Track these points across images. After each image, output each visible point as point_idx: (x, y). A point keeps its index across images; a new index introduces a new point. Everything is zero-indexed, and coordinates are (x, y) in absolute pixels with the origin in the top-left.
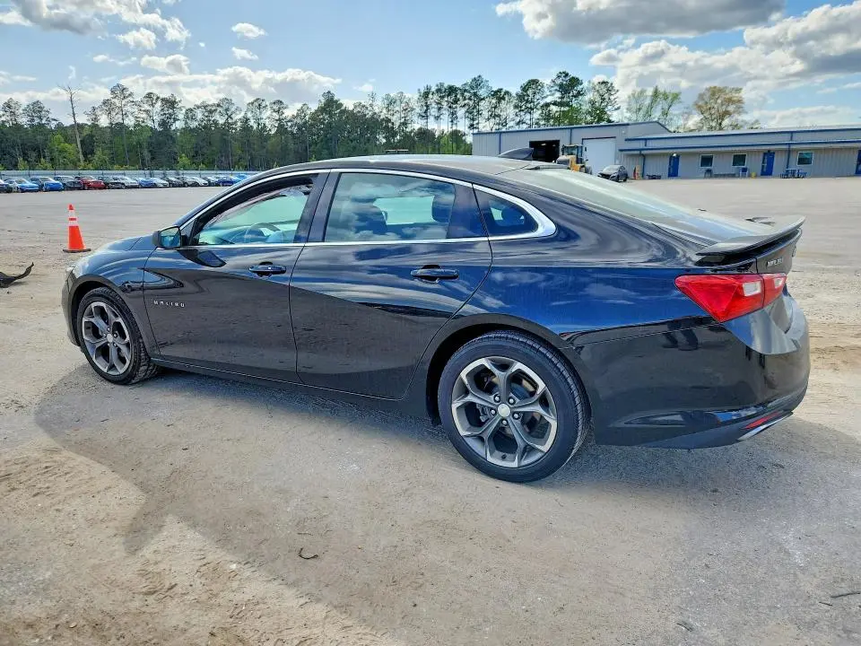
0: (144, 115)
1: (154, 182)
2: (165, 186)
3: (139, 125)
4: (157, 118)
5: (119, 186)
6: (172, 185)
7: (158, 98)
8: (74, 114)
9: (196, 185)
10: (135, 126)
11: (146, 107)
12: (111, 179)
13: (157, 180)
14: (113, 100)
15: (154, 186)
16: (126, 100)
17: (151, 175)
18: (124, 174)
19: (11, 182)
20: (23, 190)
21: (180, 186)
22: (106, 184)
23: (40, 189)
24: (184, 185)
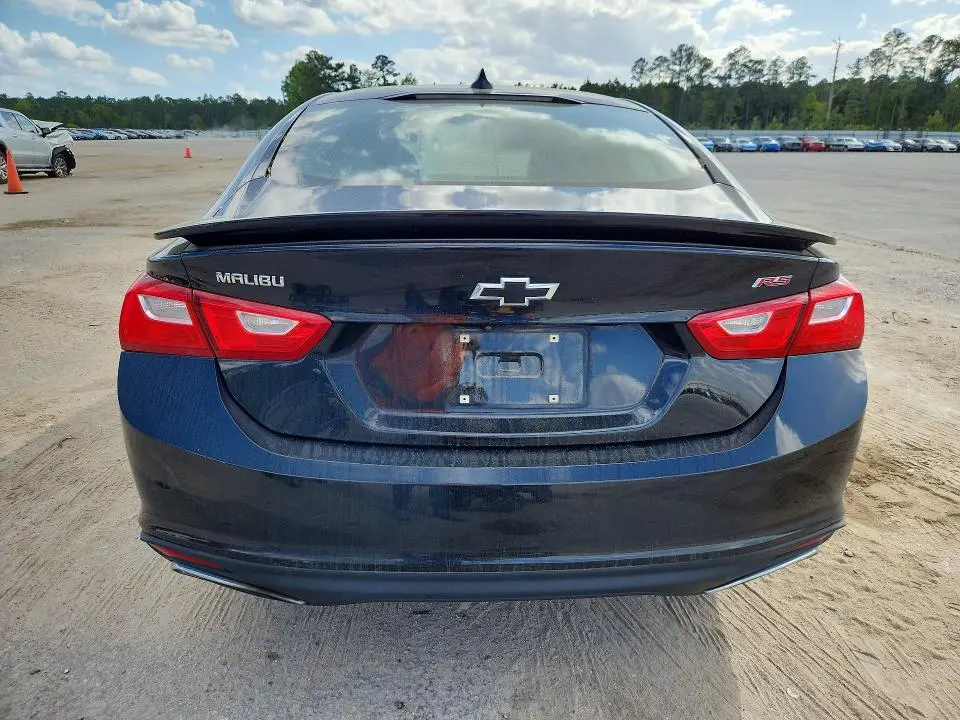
0: (916, 64)
1: (885, 145)
2: (896, 150)
3: (906, 76)
4: (930, 66)
5: (841, 148)
6: (907, 149)
7: (941, 41)
8: (836, 68)
9: (938, 149)
10: (901, 77)
11: (922, 54)
12: (835, 140)
13: (890, 143)
14: (884, 49)
15: (884, 149)
16: (899, 47)
17: (885, 137)
18: (853, 135)
19: (735, 142)
20: (742, 150)
21: (917, 151)
22: (827, 146)
23: (758, 149)
24: (923, 149)
